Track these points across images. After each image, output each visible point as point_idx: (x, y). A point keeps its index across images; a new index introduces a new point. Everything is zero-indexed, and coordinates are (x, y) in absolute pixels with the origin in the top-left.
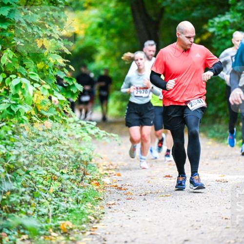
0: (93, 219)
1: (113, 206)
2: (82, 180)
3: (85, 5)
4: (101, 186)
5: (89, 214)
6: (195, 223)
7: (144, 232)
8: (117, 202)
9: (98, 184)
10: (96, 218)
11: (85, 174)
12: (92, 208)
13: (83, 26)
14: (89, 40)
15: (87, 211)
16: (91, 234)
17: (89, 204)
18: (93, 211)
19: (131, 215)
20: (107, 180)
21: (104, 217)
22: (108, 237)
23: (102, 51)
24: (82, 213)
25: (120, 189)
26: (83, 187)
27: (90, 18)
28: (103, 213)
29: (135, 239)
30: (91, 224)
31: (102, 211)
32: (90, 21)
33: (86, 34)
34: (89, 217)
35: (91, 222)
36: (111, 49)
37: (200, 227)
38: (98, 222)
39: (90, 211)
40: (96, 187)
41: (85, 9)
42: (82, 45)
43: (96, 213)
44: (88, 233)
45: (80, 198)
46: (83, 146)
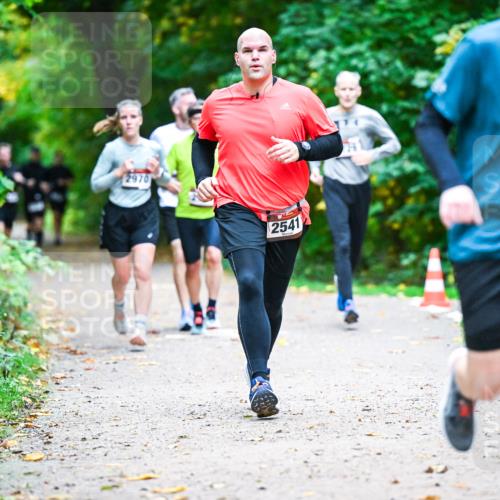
0: (29, 401)
1: (62, 381)
2: (12, 338)
3: (17, 52)
4: (43, 348)
5: (23, 394)
6: (197, 409)
7: (114, 423)
8: (69, 375)
9: (37, 345)
10: (34, 400)
11: (16, 328)
12: (29, 384)
13: (13, 86)
14: (24, 109)
15: (20, 389)
16: (27, 426)
17: (23, 378)
18: (29, 390)
19: (92, 395)
20: (53, 338)
21: (48, 398)
22: (55, 432)
23: (46, 126)
24: (13, 392)
25: (74, 352)
26: (14, 350)
27: (25, 73)
28: (47, 392)
29: (99, 435)
30: (26, 411)
31: (45, 389)
32: (25, 78)
33: (19, 99)
34: (24, 399)
35: (26, 407)
36: (60, 123)
37: (205, 415)
38: (38, 407)
39: (25, 388)
40: (34, 350)
41: (16, 58)
42: (13, 117)
43: (34, 393)
44: (22, 425)
45: (9, 367)
46: (13, 282)
